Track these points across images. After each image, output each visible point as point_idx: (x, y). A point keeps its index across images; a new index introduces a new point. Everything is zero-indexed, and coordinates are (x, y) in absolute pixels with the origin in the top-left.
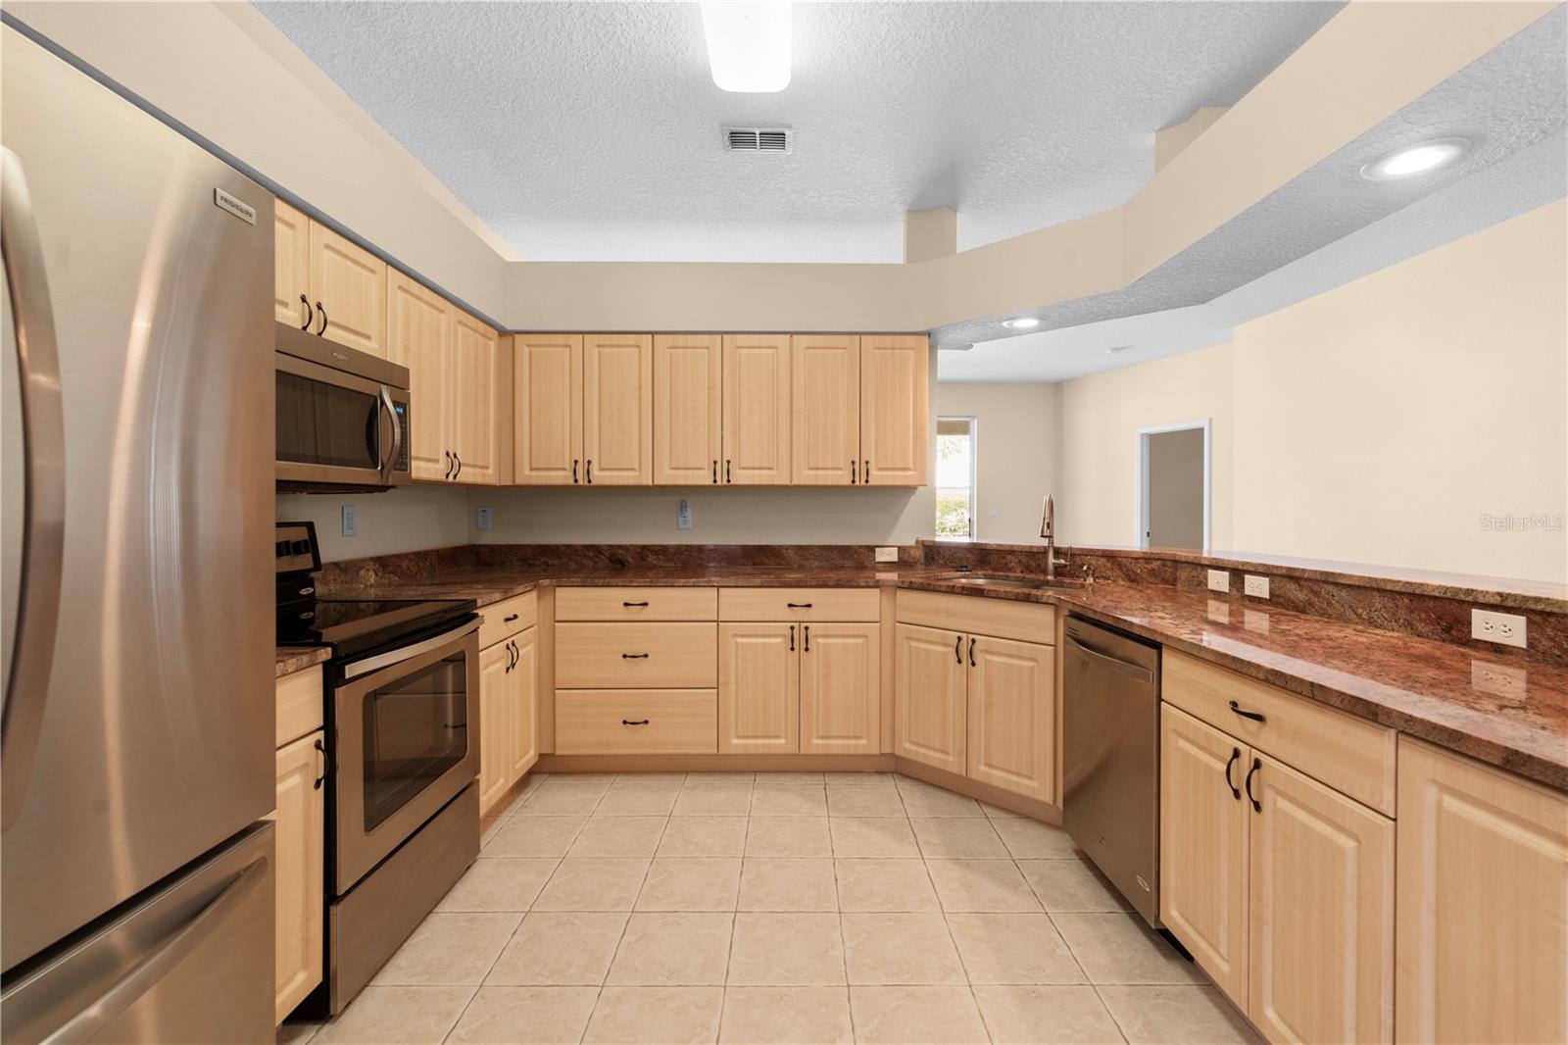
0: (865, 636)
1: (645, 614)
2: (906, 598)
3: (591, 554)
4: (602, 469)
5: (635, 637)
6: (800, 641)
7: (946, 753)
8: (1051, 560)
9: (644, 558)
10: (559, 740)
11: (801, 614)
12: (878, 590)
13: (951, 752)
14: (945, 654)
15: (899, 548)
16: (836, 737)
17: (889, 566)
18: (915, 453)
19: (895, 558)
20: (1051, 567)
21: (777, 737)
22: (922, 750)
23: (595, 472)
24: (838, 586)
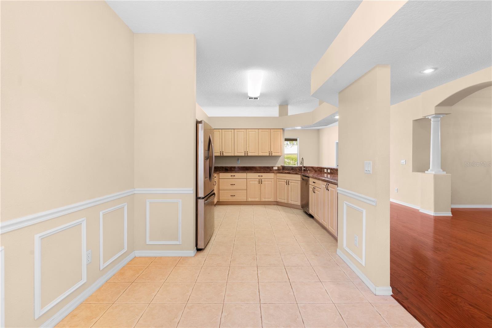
0: (271, 181)
1: (234, 177)
2: (278, 175)
3: (222, 168)
4: (225, 153)
5: (233, 181)
6: (260, 182)
7: (285, 200)
8: (303, 168)
9: (231, 169)
10: (220, 199)
11: (261, 177)
12: (273, 174)
13: (285, 199)
14: (284, 184)
15: (278, 167)
16: (267, 198)
17: (276, 170)
18: (280, 150)
19: (277, 169)
20: (303, 170)
21: (257, 198)
22: (281, 200)
23: (224, 153)
24: (267, 173)
